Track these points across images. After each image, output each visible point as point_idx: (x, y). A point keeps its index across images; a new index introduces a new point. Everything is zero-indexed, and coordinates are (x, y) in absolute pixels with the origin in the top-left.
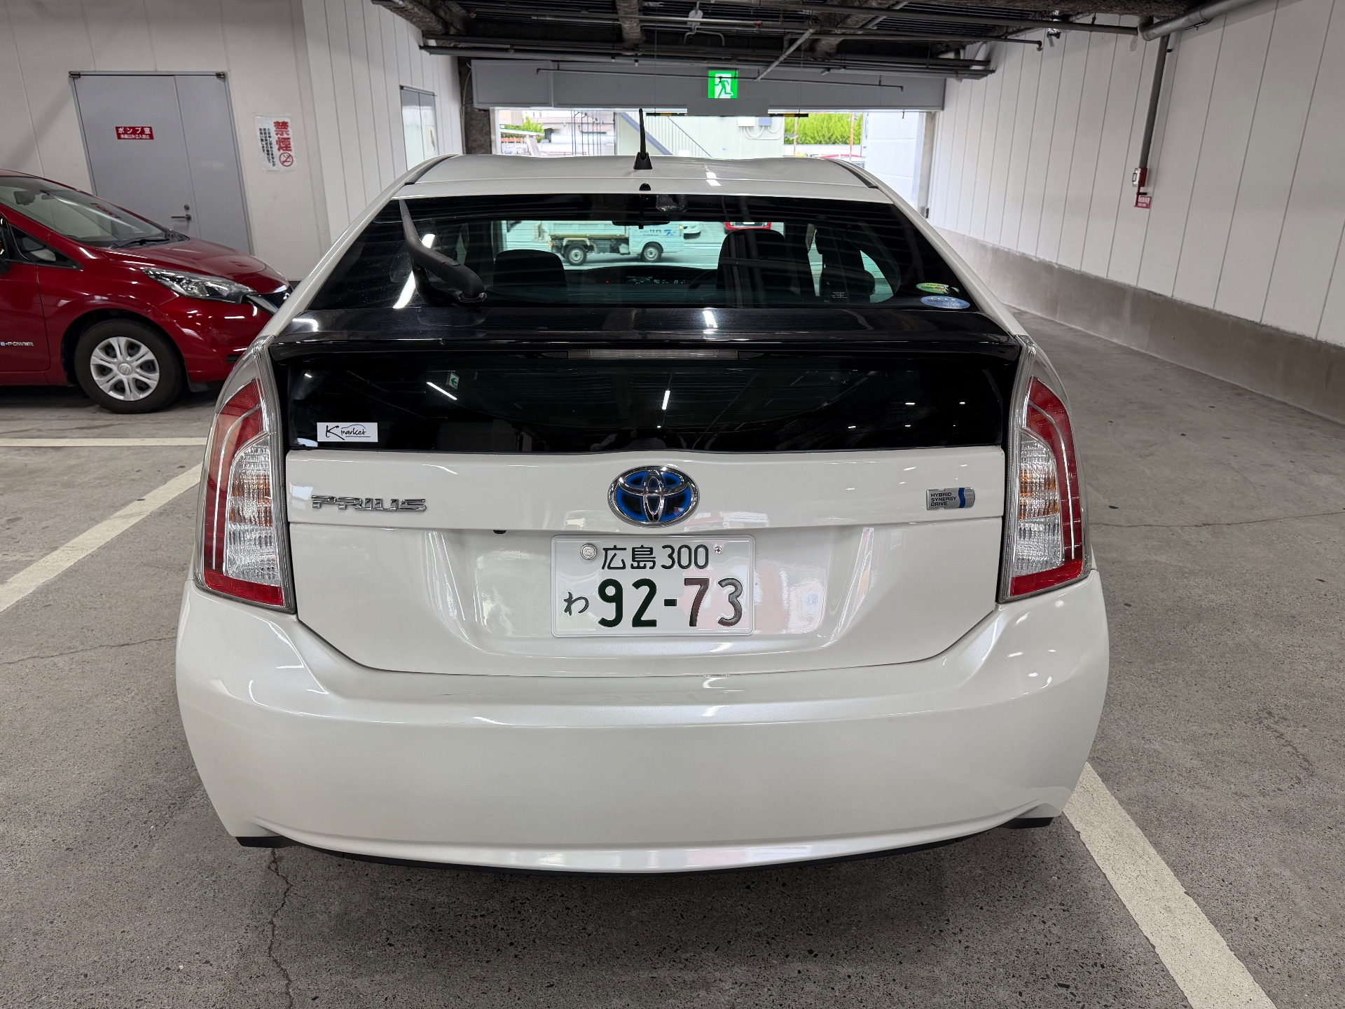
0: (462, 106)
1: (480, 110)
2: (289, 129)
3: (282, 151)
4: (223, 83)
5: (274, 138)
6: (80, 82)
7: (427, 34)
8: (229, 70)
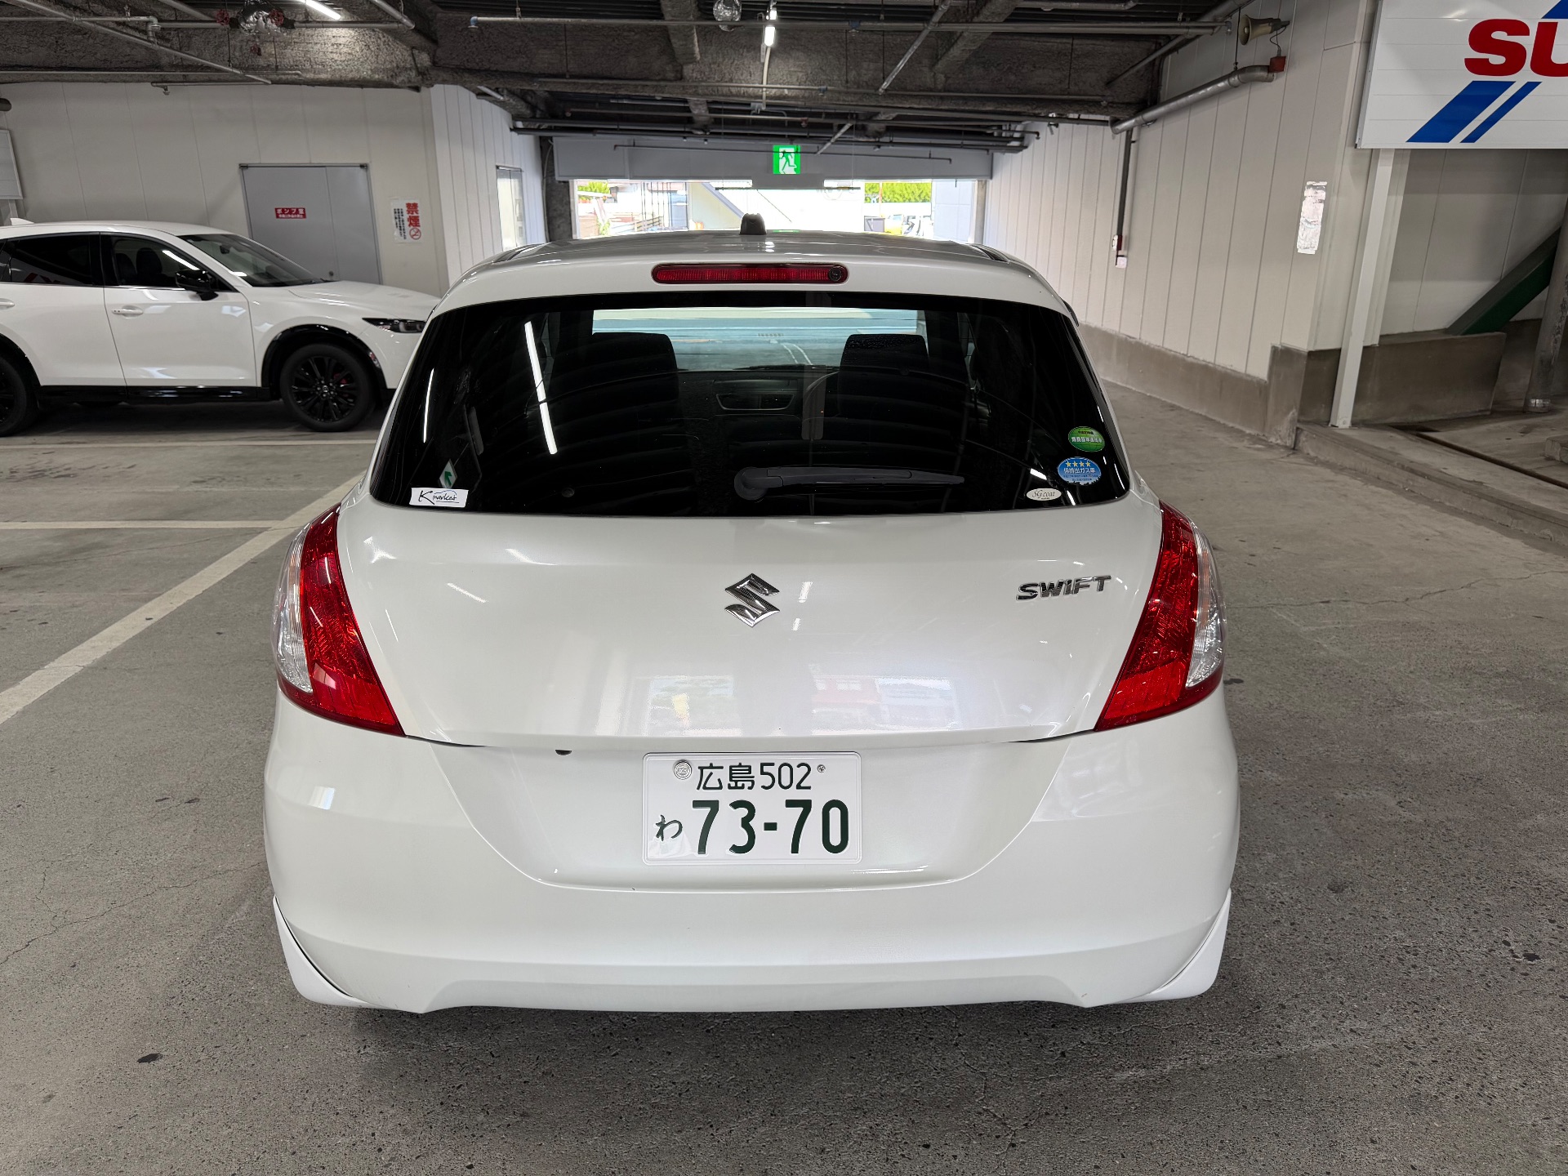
0: (543, 178)
1: (560, 182)
2: (418, 209)
3: (412, 227)
4: (365, 173)
5: (406, 216)
6: (246, 172)
7: (515, 118)
8: (371, 162)
